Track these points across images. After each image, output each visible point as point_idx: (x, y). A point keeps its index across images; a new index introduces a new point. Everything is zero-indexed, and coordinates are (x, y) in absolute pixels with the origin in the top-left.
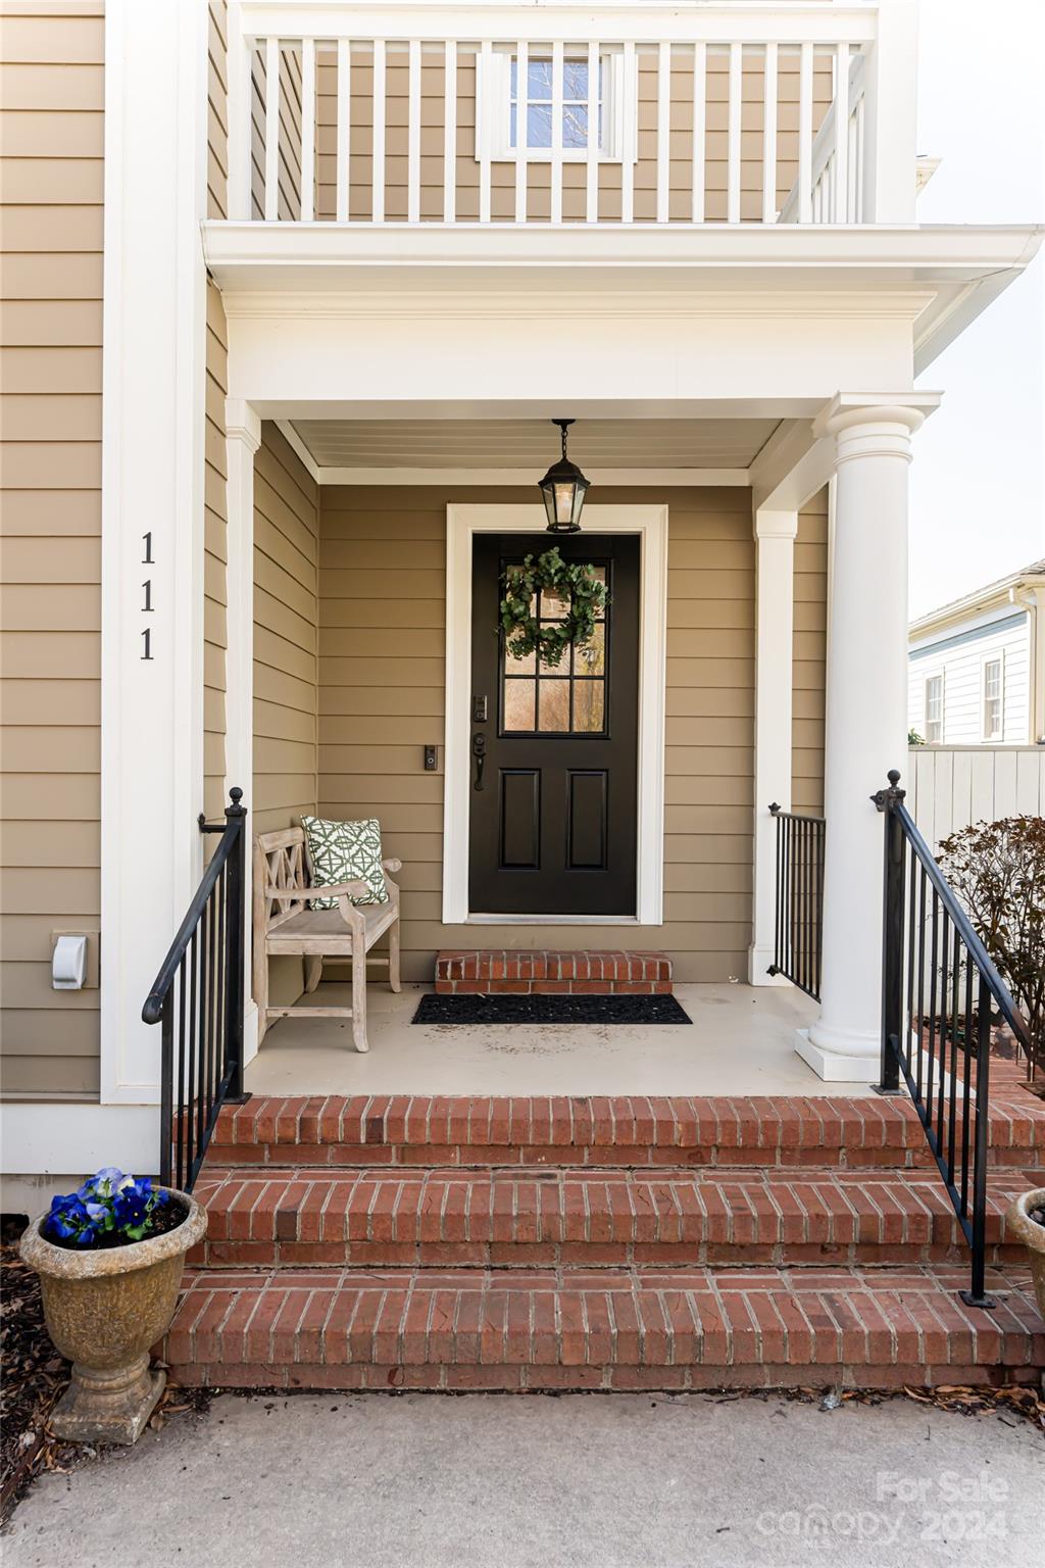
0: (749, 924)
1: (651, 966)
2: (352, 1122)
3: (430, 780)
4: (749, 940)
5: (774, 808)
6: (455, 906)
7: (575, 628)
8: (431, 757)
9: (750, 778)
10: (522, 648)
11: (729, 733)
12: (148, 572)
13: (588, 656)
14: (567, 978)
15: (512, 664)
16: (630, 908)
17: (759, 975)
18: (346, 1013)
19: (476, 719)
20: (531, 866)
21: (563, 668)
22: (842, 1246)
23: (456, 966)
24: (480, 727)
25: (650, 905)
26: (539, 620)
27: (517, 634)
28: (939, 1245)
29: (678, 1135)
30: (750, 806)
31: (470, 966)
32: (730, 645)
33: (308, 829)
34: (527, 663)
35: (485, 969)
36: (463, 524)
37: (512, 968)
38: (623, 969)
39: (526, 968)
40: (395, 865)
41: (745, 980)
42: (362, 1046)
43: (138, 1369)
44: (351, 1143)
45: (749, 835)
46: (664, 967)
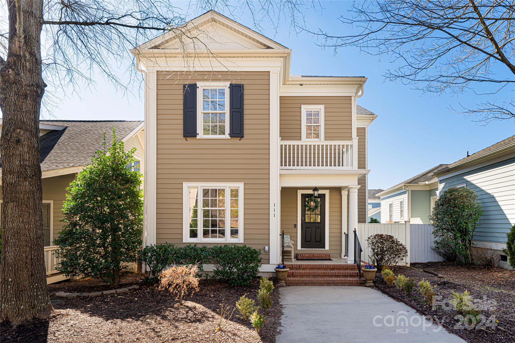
0: (341, 250)
1: (327, 255)
2: (297, 266)
3: (295, 229)
4: (341, 252)
5: (345, 233)
6: (299, 247)
7: (316, 207)
8: (296, 226)
9: (341, 229)
10: (308, 210)
11: (338, 222)
12: (274, 208)
13: (318, 211)
14: (316, 257)
15: (307, 212)
16: (324, 248)
17: (343, 257)
18: (291, 257)
19: (302, 220)
20: (309, 241)
21: (314, 213)
22: (348, 276)
23: (301, 255)
24: (302, 222)
25: (327, 247)
26: (311, 206)
27: (307, 208)
28: (357, 275)
29: (331, 267)
30: (341, 233)
31: (302, 255)
32: (338, 210)
34: (309, 213)
35: (304, 255)
36: (300, 193)
37: (308, 255)
38: (323, 255)
39: (310, 255)
41: (341, 258)
42: (293, 261)
43: (284, 281)
44: (297, 268)
45: (341, 237)
46: (329, 255)
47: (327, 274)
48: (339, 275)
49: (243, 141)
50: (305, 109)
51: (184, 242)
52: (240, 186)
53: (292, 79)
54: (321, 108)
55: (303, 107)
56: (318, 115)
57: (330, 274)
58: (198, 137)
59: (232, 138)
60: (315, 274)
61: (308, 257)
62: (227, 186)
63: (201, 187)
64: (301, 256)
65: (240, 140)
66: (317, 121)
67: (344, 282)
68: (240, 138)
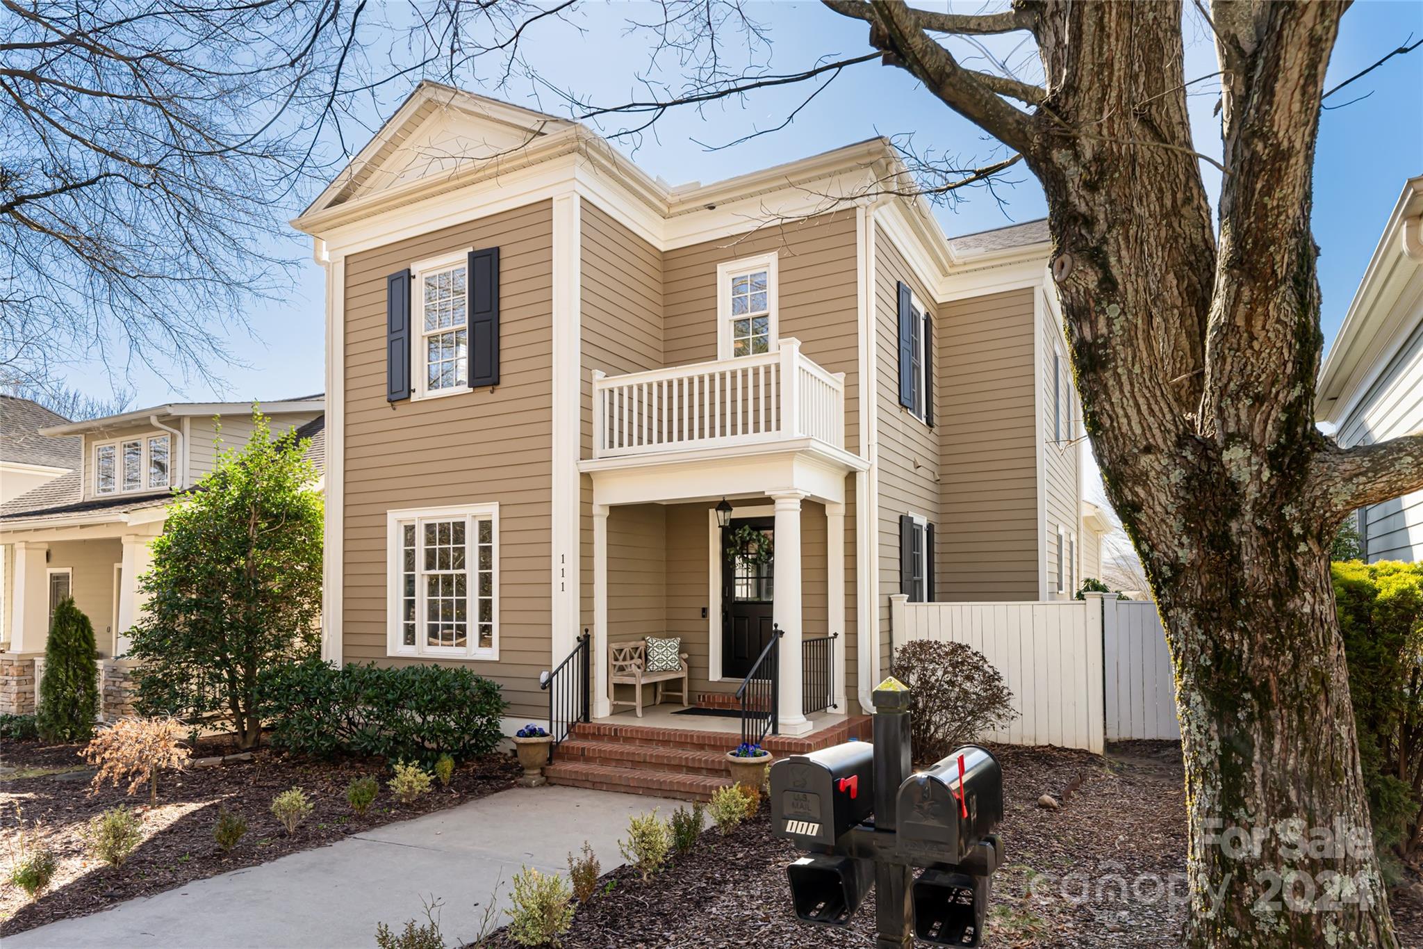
2: (610, 729)
3: (703, 622)
6: (715, 672)
8: (705, 612)
9: (826, 621)
12: (563, 566)
18: (634, 704)
23: (704, 697)
24: (726, 600)
30: (827, 633)
31: (709, 697)
33: (647, 641)
35: (714, 698)
36: (716, 521)
37: (724, 698)
39: (729, 699)
40: (685, 656)
42: (639, 715)
43: (537, 771)
47: (665, 762)
48: (697, 765)
49: (500, 393)
50: (726, 273)
51: (389, 654)
52: (491, 510)
53: (678, 197)
54: (768, 264)
55: (722, 269)
56: (761, 286)
57: (672, 763)
58: (414, 397)
59: (477, 390)
60: (637, 759)
61: (723, 704)
62: (469, 514)
63: (421, 519)
64: (704, 700)
65: (492, 392)
66: (761, 302)
67: (687, 790)
68: (491, 388)
